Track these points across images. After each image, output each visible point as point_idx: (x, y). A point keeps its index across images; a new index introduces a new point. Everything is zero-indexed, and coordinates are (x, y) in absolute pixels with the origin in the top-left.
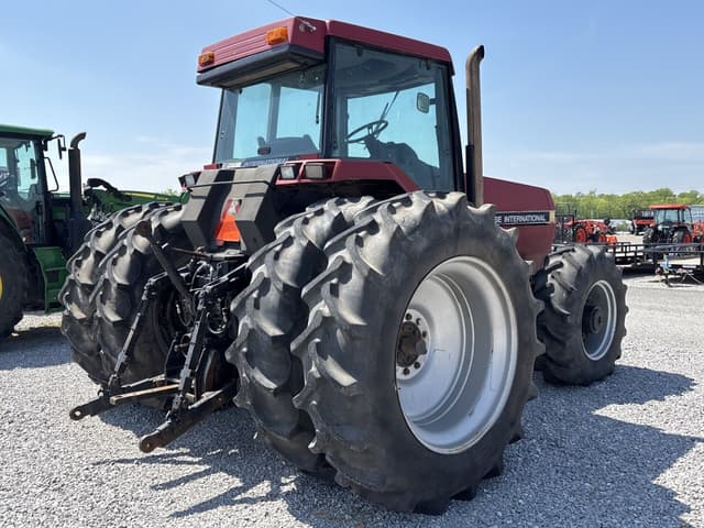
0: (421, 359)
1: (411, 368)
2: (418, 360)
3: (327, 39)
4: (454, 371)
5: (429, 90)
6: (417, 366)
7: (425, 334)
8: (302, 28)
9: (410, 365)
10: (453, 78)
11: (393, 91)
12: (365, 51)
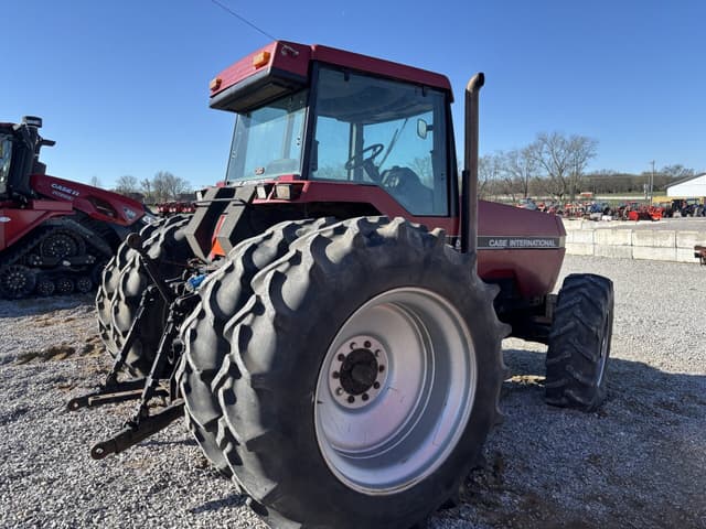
0: (371, 392)
1: (358, 398)
2: (368, 393)
3: (311, 63)
4: (408, 409)
5: (429, 118)
6: (365, 398)
7: (382, 368)
8: (284, 53)
9: (357, 394)
10: (452, 105)
11: (402, 118)
12: (351, 76)
